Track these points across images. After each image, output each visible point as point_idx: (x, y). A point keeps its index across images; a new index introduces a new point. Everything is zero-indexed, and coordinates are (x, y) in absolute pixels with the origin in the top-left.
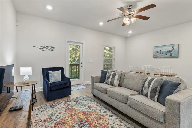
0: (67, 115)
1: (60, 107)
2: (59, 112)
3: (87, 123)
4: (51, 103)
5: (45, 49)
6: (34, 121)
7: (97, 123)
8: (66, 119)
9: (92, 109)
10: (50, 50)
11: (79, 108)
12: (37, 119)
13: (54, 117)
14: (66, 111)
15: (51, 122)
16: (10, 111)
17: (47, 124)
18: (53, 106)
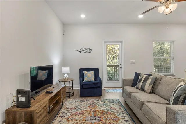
0: (88, 109)
1: (87, 103)
2: (83, 106)
3: (99, 119)
4: (82, 99)
5: (83, 52)
6: (65, 107)
7: (108, 121)
8: (85, 111)
9: (112, 110)
10: (88, 52)
11: (102, 107)
12: (67, 106)
13: (78, 108)
14: (89, 107)
15: (74, 111)
16: (46, 93)
17: (71, 111)
18: (82, 101)
